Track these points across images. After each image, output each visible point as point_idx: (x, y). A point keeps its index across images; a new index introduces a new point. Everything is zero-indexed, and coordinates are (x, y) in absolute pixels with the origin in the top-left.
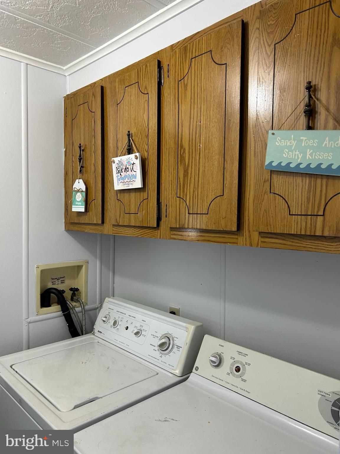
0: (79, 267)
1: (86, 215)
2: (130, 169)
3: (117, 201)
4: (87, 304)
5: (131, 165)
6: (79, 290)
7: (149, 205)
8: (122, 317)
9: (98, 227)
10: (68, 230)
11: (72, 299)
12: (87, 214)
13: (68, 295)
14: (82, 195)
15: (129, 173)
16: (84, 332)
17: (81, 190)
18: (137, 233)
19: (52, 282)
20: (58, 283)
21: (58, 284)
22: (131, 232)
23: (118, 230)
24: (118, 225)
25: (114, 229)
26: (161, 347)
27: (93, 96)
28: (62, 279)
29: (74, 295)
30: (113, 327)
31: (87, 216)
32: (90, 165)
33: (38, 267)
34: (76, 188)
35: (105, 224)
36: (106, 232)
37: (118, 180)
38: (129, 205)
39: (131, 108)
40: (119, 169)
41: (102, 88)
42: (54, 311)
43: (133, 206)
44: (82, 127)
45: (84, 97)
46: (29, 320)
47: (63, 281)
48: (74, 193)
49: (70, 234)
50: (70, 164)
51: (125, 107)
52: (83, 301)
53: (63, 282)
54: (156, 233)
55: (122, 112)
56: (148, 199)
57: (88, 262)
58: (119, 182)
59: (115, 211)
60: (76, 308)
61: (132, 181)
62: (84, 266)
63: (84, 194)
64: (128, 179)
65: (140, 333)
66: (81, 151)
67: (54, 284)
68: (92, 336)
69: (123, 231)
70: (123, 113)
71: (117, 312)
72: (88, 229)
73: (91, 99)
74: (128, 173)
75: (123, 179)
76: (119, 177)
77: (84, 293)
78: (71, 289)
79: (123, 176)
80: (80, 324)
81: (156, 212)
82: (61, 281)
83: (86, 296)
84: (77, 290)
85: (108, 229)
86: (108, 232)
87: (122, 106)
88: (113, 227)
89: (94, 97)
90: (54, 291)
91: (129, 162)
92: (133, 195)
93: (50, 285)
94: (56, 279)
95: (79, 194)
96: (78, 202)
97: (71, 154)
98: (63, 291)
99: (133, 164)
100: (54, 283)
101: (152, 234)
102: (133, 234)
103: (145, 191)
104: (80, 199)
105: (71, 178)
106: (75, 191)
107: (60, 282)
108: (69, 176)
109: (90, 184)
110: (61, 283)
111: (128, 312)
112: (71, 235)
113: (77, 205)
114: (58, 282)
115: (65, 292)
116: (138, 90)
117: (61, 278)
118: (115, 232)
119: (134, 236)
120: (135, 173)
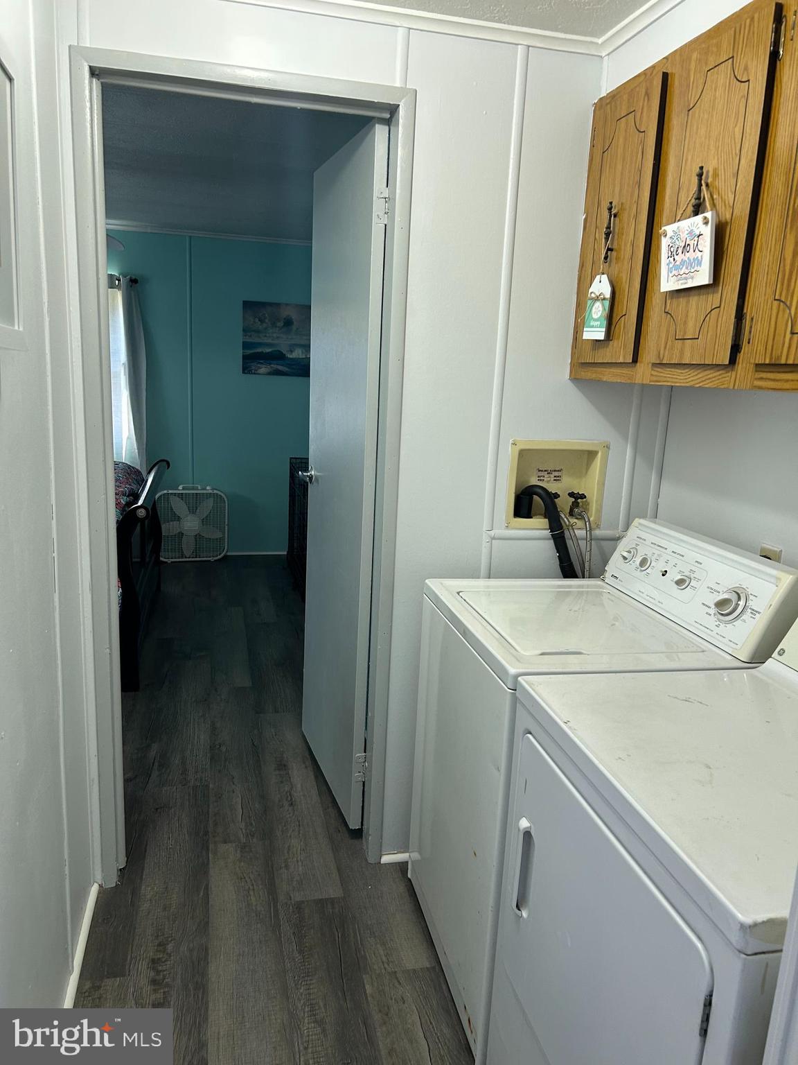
0: (591, 454)
1: (607, 347)
2: (692, 246)
3: (664, 315)
4: (598, 527)
5: (696, 239)
6: (585, 497)
7: (720, 319)
8: (659, 553)
9: (625, 371)
10: (574, 379)
11: (571, 514)
12: (609, 344)
13: (564, 503)
14: (603, 305)
15: (691, 255)
16: (587, 574)
17: (602, 297)
18: (692, 378)
19: (539, 477)
20: (549, 479)
21: (548, 482)
22: (682, 378)
23: (662, 374)
24: (661, 365)
25: (653, 373)
26: (721, 609)
27: (646, 98)
28: (557, 474)
29: (575, 505)
30: (639, 570)
31: (608, 350)
32: (625, 245)
33: (514, 444)
34: (594, 293)
35: (638, 364)
36: (638, 380)
37: (670, 270)
38: (685, 323)
39: (712, 116)
40: (672, 249)
41: (665, 76)
42: (537, 527)
43: (691, 324)
44: (619, 167)
45: (629, 100)
46: (492, 533)
47: (558, 477)
48: (589, 302)
49: (577, 387)
50: (591, 246)
51: (702, 115)
52: (591, 519)
53: (557, 479)
54: (727, 379)
55: (695, 127)
56: (719, 307)
57: (608, 447)
58: (671, 275)
59: (659, 336)
60: (577, 531)
61: (692, 271)
62: (600, 454)
63: (607, 303)
64: (687, 268)
65: (687, 583)
66: (610, 216)
67: (541, 480)
68: (600, 583)
69: (669, 376)
70: (697, 129)
71: (652, 545)
72: (609, 375)
73: (641, 104)
74: (687, 255)
75: (677, 268)
76: (671, 266)
77: (594, 505)
78: (571, 495)
79: (678, 263)
80: (580, 558)
81: (731, 335)
82: (555, 477)
83: (599, 511)
84: (583, 496)
85: (643, 374)
86: (643, 380)
87: (697, 112)
88: (652, 370)
89: (648, 100)
90: (540, 491)
91: (691, 233)
92: (694, 300)
93: (534, 481)
94: (546, 471)
95: (598, 304)
96: (596, 320)
97: (594, 225)
98: (556, 496)
99: (698, 237)
100: (542, 478)
101: (720, 381)
102: (685, 381)
103: (717, 292)
104: (599, 314)
105: (590, 274)
106: (592, 299)
107: (552, 479)
108: (585, 271)
109: (622, 283)
110: (555, 480)
111: (673, 547)
112: (580, 390)
113: (593, 327)
114: (550, 477)
115: (559, 496)
116: (730, 74)
117: (555, 471)
118: (655, 379)
119: (687, 385)
120: (699, 254)
